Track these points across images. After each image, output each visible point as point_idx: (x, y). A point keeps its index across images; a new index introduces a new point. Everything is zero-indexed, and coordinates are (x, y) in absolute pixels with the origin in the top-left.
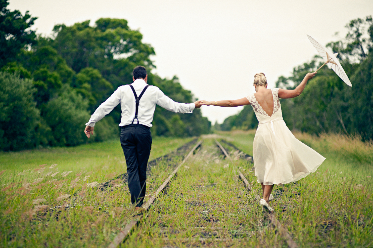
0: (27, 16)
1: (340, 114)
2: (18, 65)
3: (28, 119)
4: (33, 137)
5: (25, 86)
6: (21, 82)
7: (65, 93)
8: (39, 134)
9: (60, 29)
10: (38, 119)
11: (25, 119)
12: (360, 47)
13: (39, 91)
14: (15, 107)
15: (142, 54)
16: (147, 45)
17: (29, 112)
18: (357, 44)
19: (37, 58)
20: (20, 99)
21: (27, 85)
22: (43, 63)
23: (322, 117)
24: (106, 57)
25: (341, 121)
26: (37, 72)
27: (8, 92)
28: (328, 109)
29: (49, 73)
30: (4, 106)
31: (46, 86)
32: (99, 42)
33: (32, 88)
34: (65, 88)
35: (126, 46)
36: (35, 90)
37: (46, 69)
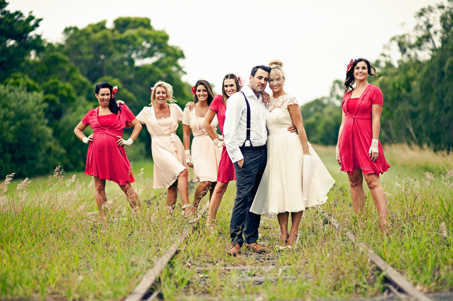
0: (31, 18)
1: (410, 121)
2: (23, 77)
3: (38, 140)
4: (46, 162)
5: (33, 101)
6: (28, 97)
7: (80, 108)
8: (52, 158)
9: (72, 32)
10: (50, 140)
11: (34, 140)
12: (430, 40)
13: (50, 106)
14: (23, 126)
15: (170, 59)
16: (175, 48)
17: (40, 132)
18: (428, 37)
19: (45, 67)
20: (28, 116)
21: (35, 99)
22: (53, 73)
23: (388, 126)
24: (126, 63)
25: (411, 130)
26: (46, 84)
27: (14, 109)
28: (395, 116)
29: (61, 84)
30: (10, 125)
31: (57, 100)
32: (118, 45)
33: (42, 103)
34: (80, 101)
35: (150, 49)
36: (45, 105)
37: (56, 80)
